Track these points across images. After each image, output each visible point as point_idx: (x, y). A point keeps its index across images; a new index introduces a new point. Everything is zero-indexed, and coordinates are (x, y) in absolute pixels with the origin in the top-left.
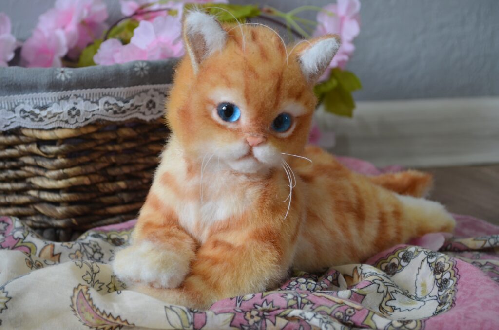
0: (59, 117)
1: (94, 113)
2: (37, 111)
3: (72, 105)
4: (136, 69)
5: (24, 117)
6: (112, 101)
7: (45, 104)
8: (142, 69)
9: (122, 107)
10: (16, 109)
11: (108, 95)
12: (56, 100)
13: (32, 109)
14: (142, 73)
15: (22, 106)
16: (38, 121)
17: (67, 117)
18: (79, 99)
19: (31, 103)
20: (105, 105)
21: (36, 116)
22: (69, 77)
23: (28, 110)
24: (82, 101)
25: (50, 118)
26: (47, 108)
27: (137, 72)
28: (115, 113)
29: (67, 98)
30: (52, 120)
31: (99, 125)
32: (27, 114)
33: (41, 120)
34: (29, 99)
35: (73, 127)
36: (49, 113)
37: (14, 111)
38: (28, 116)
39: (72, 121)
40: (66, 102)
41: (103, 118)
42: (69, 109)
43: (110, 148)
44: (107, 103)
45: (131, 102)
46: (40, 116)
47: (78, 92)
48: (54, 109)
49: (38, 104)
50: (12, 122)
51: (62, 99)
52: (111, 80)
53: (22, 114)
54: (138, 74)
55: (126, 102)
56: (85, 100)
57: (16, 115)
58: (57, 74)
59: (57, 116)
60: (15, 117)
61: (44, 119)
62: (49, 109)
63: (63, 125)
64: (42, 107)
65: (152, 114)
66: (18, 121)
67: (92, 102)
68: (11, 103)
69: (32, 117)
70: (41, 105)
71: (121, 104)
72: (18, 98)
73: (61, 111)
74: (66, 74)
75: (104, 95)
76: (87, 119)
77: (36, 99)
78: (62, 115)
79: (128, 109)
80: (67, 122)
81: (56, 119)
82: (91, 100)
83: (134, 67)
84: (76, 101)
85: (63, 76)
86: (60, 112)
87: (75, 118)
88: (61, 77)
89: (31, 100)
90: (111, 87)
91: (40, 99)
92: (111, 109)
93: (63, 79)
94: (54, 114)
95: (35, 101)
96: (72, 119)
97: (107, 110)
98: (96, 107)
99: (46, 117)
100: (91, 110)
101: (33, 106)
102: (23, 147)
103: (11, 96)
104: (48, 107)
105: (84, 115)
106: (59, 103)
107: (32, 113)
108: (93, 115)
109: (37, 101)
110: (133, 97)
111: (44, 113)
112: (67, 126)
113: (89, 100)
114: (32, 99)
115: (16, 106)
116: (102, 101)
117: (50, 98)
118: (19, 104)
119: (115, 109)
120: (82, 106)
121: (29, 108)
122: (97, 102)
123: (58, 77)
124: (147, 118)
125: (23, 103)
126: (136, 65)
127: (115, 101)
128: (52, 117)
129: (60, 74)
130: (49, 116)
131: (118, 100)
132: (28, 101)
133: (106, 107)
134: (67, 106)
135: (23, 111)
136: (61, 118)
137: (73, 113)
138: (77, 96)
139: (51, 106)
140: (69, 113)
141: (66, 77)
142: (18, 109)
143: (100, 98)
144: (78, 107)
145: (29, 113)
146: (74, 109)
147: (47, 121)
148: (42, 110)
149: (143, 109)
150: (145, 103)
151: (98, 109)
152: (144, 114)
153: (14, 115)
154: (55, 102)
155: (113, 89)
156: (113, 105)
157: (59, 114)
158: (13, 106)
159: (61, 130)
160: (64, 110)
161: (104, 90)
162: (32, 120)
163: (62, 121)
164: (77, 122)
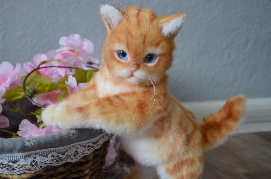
0: (24, 168)
1: (45, 163)
2: (11, 164)
3: (33, 159)
4: (70, 135)
5: (2, 168)
6: (56, 154)
7: (16, 159)
8: (74, 134)
9: (61, 157)
11: (54, 151)
12: (24, 157)
13: (7, 163)
14: (73, 137)
15: (1, 161)
16: (12, 170)
17: (30, 167)
18: (37, 155)
19: (7, 159)
20: (51, 158)
21: (10, 167)
22: (33, 144)
23: (5, 164)
25: (19, 168)
26: (17, 162)
27: (71, 137)
28: (57, 161)
29: (29, 156)
30: (20, 169)
31: (48, 169)
32: (4, 166)
33: (13, 169)
35: (33, 172)
36: (19, 165)
38: (5, 167)
39: (33, 169)
40: (29, 157)
41: (50, 165)
42: (31, 162)
44: (53, 156)
45: (66, 154)
46: (12, 167)
48: (22, 162)
49: (12, 160)
51: (27, 156)
52: (57, 143)
55: (63, 154)
56: (40, 156)
58: (26, 143)
59: (24, 167)
61: (16, 169)
62: (18, 163)
63: (27, 171)
64: (14, 161)
65: (76, 158)
67: (44, 156)
69: (7, 167)
70: (14, 160)
71: (60, 156)
73: (27, 163)
74: (31, 142)
75: (51, 152)
76: (41, 167)
77: (10, 157)
78: (27, 166)
79: (64, 158)
80: (29, 170)
81: (23, 168)
82: (44, 155)
83: (69, 134)
84: (35, 156)
85: (29, 143)
86: (25, 164)
87: (34, 167)
88: (28, 144)
89: (7, 158)
90: (56, 147)
91: (13, 157)
92: (55, 159)
93: (29, 145)
94: (22, 165)
95: (9, 158)
96: (33, 168)
97: (53, 160)
98: (46, 159)
99: (16, 167)
100: (44, 161)
101: (8, 161)
104: (18, 161)
105: (40, 164)
106: (25, 159)
107: (8, 165)
108: (45, 164)
109: (11, 158)
110: (67, 151)
111: (15, 165)
112: (30, 172)
113: (42, 155)
114: (8, 157)
116: (50, 156)
117: (20, 156)
119: (57, 159)
120: (38, 159)
121: (5, 162)
122: (47, 156)
123: (26, 144)
124: (73, 161)
125: (2, 159)
126: (70, 132)
127: (57, 155)
128: (21, 167)
129: (27, 143)
130: (19, 167)
131: (59, 154)
132: (5, 158)
133: (53, 158)
134: (30, 160)
135: (2, 164)
137: (33, 164)
138: (35, 154)
139: (20, 161)
140: (31, 164)
141: (31, 144)
143: (49, 153)
144: (36, 160)
145: (6, 165)
146: (34, 161)
147: (17, 170)
148: (14, 163)
149: (72, 157)
150: (73, 153)
151: (48, 160)
152: (72, 159)
154: (22, 159)
155: (57, 148)
156: (56, 157)
157: (25, 165)
159: (25, 175)
160: (28, 163)
161: (52, 149)
162: (8, 169)
163: (27, 169)
164: (35, 169)
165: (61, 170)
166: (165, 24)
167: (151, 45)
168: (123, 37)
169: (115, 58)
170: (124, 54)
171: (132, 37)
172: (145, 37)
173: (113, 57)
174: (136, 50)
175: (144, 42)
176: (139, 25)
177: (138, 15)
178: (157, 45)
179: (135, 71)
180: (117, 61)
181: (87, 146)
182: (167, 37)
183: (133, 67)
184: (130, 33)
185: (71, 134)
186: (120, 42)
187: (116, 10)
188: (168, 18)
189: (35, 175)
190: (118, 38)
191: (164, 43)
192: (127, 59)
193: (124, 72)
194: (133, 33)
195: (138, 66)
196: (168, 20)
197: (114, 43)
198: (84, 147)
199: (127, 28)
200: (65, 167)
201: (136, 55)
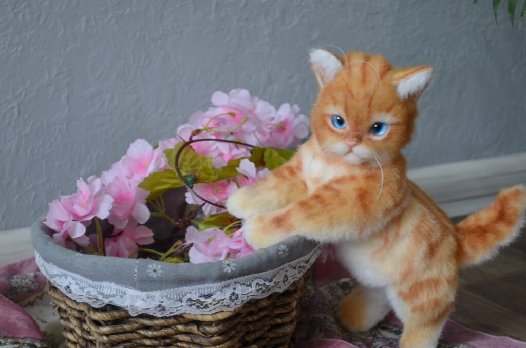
0: (222, 303)
1: (249, 295)
2: (203, 299)
3: (232, 291)
4: (280, 253)
5: (190, 306)
6: (261, 282)
7: (209, 293)
8: (284, 251)
9: (268, 286)
10: (183, 299)
11: (259, 278)
12: (220, 288)
13: (198, 298)
14: (284, 255)
15: (189, 296)
16: (204, 308)
17: (228, 302)
18: (237, 284)
19: (198, 292)
20: (256, 287)
21: (202, 303)
22: (234, 269)
23: (194, 299)
24: (240, 286)
25: (215, 305)
26: (211, 295)
27: (281, 255)
28: (264, 291)
29: (227, 286)
30: (216, 306)
31: (252, 303)
32: (193, 303)
33: (206, 307)
34: (196, 290)
35: (232, 309)
36: (214, 300)
37: (181, 301)
38: (194, 304)
39: (232, 305)
40: (227, 289)
41: (254, 297)
42: (230, 295)
43: (250, 319)
44: (258, 284)
45: (274, 280)
46: (205, 304)
47: (238, 279)
48: (218, 296)
49: (203, 293)
50: (177, 310)
51: (225, 287)
52: (264, 266)
53: (189, 303)
54: (282, 256)
55: (270, 281)
56: (241, 285)
57: (183, 304)
58: (225, 268)
59: (221, 302)
60: (182, 306)
61: (209, 306)
62: (213, 297)
63: (225, 309)
64: (207, 295)
65: (285, 286)
66: (184, 309)
67: (247, 286)
68: (179, 294)
69: (197, 305)
70: (206, 294)
71: (267, 284)
72: (186, 289)
73: (224, 298)
74: (232, 267)
75: (255, 278)
76: (243, 301)
77: (202, 289)
78: (225, 301)
79: (272, 287)
80: (228, 306)
81: (220, 304)
82: (246, 284)
84: (235, 287)
85: (229, 269)
86: (223, 298)
87: (235, 302)
89: (197, 290)
90: (262, 272)
91: (206, 289)
92: (261, 289)
93: (229, 271)
94: (218, 301)
95: (200, 291)
96: (233, 303)
97: (258, 291)
98: (250, 289)
99: (210, 304)
100: (246, 293)
101: (199, 295)
102: (180, 327)
103: (181, 288)
104: (213, 295)
105: (241, 298)
106: (221, 291)
107: (198, 301)
108: (248, 296)
109: (203, 291)
110: (275, 276)
111: (209, 301)
112: (228, 309)
113: (244, 284)
114: (199, 289)
115: (183, 296)
116: (254, 284)
117: (215, 288)
118: (186, 294)
119: (263, 289)
120: (240, 290)
121: (195, 297)
122: (250, 286)
123: (225, 270)
124: (281, 291)
125: (190, 293)
126: (280, 249)
127: (264, 282)
128: (217, 304)
129: (227, 268)
130: (214, 303)
131: (265, 281)
132: (194, 291)
133: (258, 288)
134: (229, 292)
135: (190, 300)
136: (224, 304)
137: (233, 297)
138: (236, 283)
139: (216, 294)
140: (230, 298)
141: (232, 270)
142: (185, 299)
143: (252, 281)
144: (236, 292)
145: (195, 301)
146: (233, 294)
147: (211, 307)
148: (207, 298)
149: (280, 284)
150: (282, 279)
151: (251, 292)
152: (280, 287)
153: (181, 304)
154: (218, 291)
155: (264, 273)
156: (262, 285)
157: (222, 300)
158: (181, 297)
159: (222, 313)
160: (226, 296)
161: (257, 275)
162: (198, 307)
163: (225, 306)
164: (236, 305)
165: (264, 304)
166: (402, 81)
167: (380, 110)
168: (340, 96)
169: (328, 126)
170: (341, 122)
171: (353, 96)
172: (371, 99)
173: (325, 123)
174: (358, 116)
175: (369, 106)
176: (364, 81)
177: (364, 65)
178: (388, 110)
179: (355, 145)
180: (331, 130)
181: (297, 267)
182: (405, 98)
183: (352, 140)
184: (350, 92)
185: (280, 251)
186: (335, 103)
187: (333, 57)
188: (407, 72)
189: (235, 313)
190: (333, 98)
191: (398, 108)
192: (344, 128)
193: (340, 146)
194: (355, 92)
195: (359, 139)
196: (407, 75)
197: (327, 103)
198: (295, 268)
199: (347, 84)
200: (269, 300)
201: (357, 123)
